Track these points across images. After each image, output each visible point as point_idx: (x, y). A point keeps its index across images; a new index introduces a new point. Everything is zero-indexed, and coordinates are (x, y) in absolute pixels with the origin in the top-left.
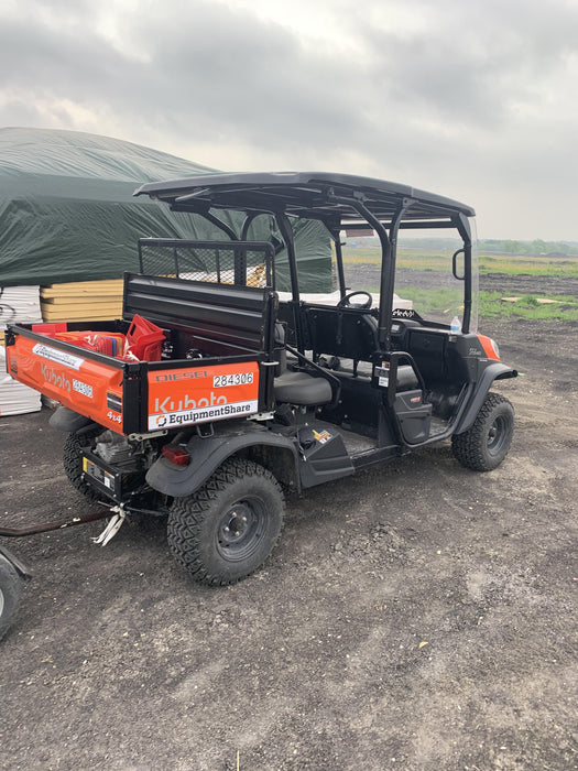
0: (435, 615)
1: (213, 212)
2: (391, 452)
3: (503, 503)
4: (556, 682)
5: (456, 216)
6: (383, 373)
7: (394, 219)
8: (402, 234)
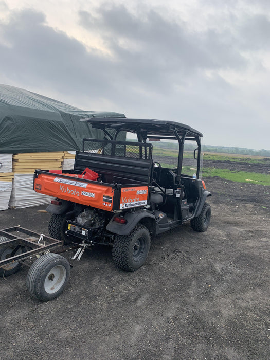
0: (209, 277)
1: (107, 129)
2: (177, 223)
3: (213, 242)
4: (255, 294)
5: (197, 136)
6: (178, 193)
7: (183, 136)
8: (186, 142)
